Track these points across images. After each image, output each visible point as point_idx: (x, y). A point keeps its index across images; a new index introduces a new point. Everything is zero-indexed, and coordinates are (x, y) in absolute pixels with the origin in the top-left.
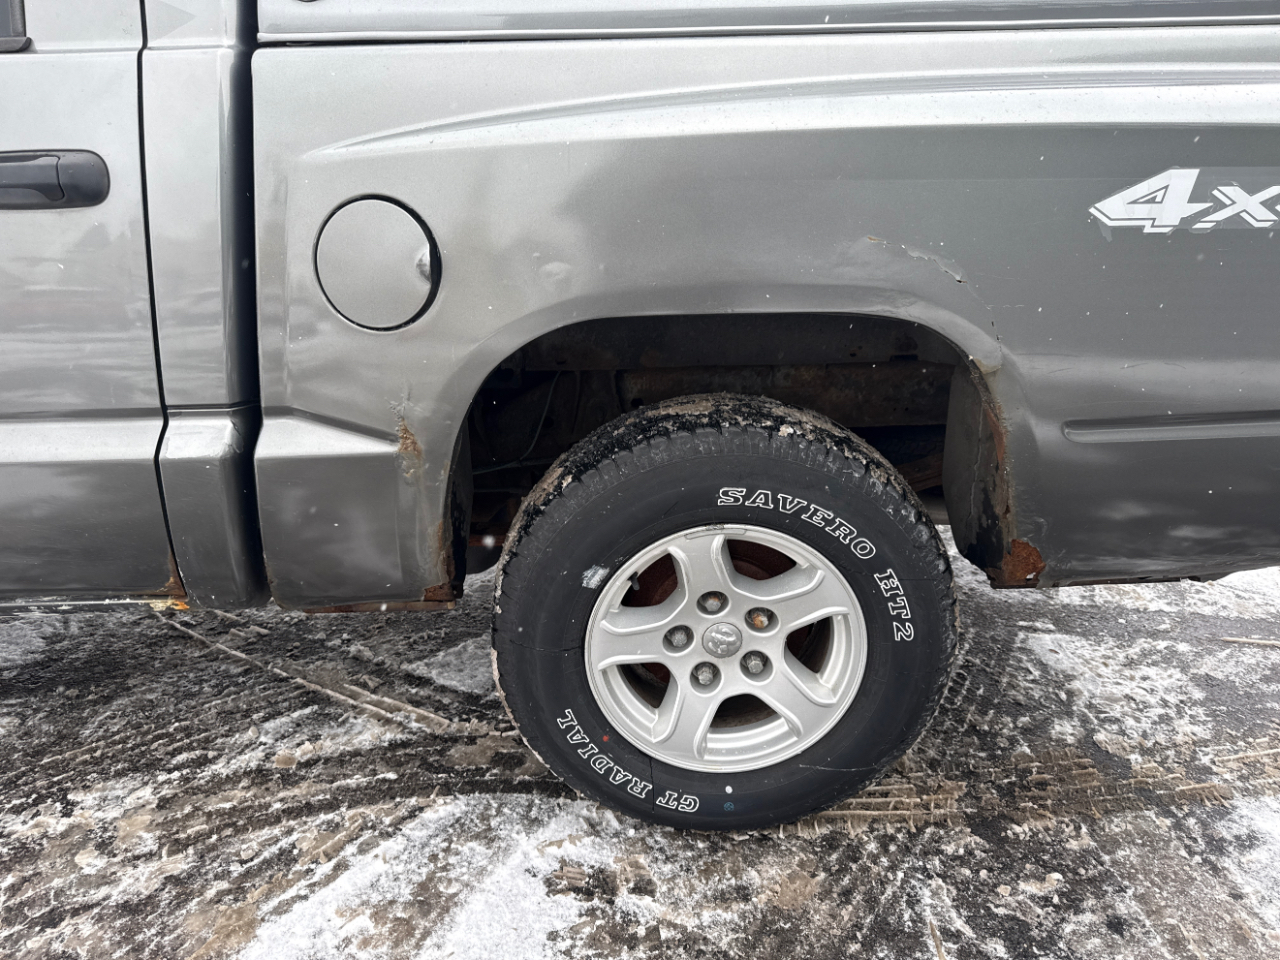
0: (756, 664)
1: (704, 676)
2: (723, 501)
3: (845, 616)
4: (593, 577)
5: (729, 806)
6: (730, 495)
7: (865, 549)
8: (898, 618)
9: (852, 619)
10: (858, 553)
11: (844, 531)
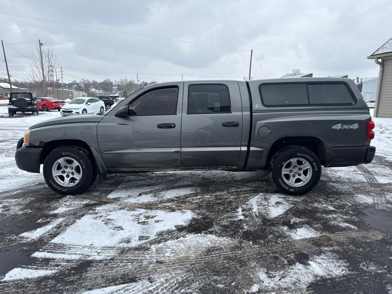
0: (300, 175)
1: (294, 176)
2: (298, 155)
3: (310, 168)
4: (283, 163)
5: (297, 191)
6: (298, 154)
7: (312, 160)
8: (316, 168)
9: (311, 169)
10: (311, 161)
11: (310, 158)
